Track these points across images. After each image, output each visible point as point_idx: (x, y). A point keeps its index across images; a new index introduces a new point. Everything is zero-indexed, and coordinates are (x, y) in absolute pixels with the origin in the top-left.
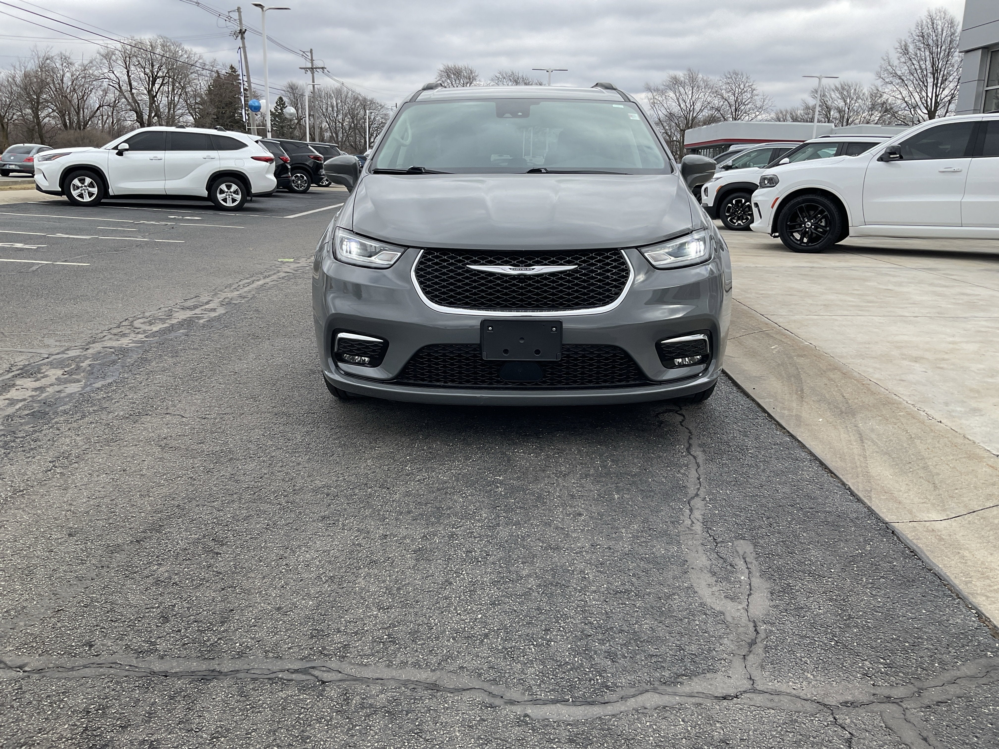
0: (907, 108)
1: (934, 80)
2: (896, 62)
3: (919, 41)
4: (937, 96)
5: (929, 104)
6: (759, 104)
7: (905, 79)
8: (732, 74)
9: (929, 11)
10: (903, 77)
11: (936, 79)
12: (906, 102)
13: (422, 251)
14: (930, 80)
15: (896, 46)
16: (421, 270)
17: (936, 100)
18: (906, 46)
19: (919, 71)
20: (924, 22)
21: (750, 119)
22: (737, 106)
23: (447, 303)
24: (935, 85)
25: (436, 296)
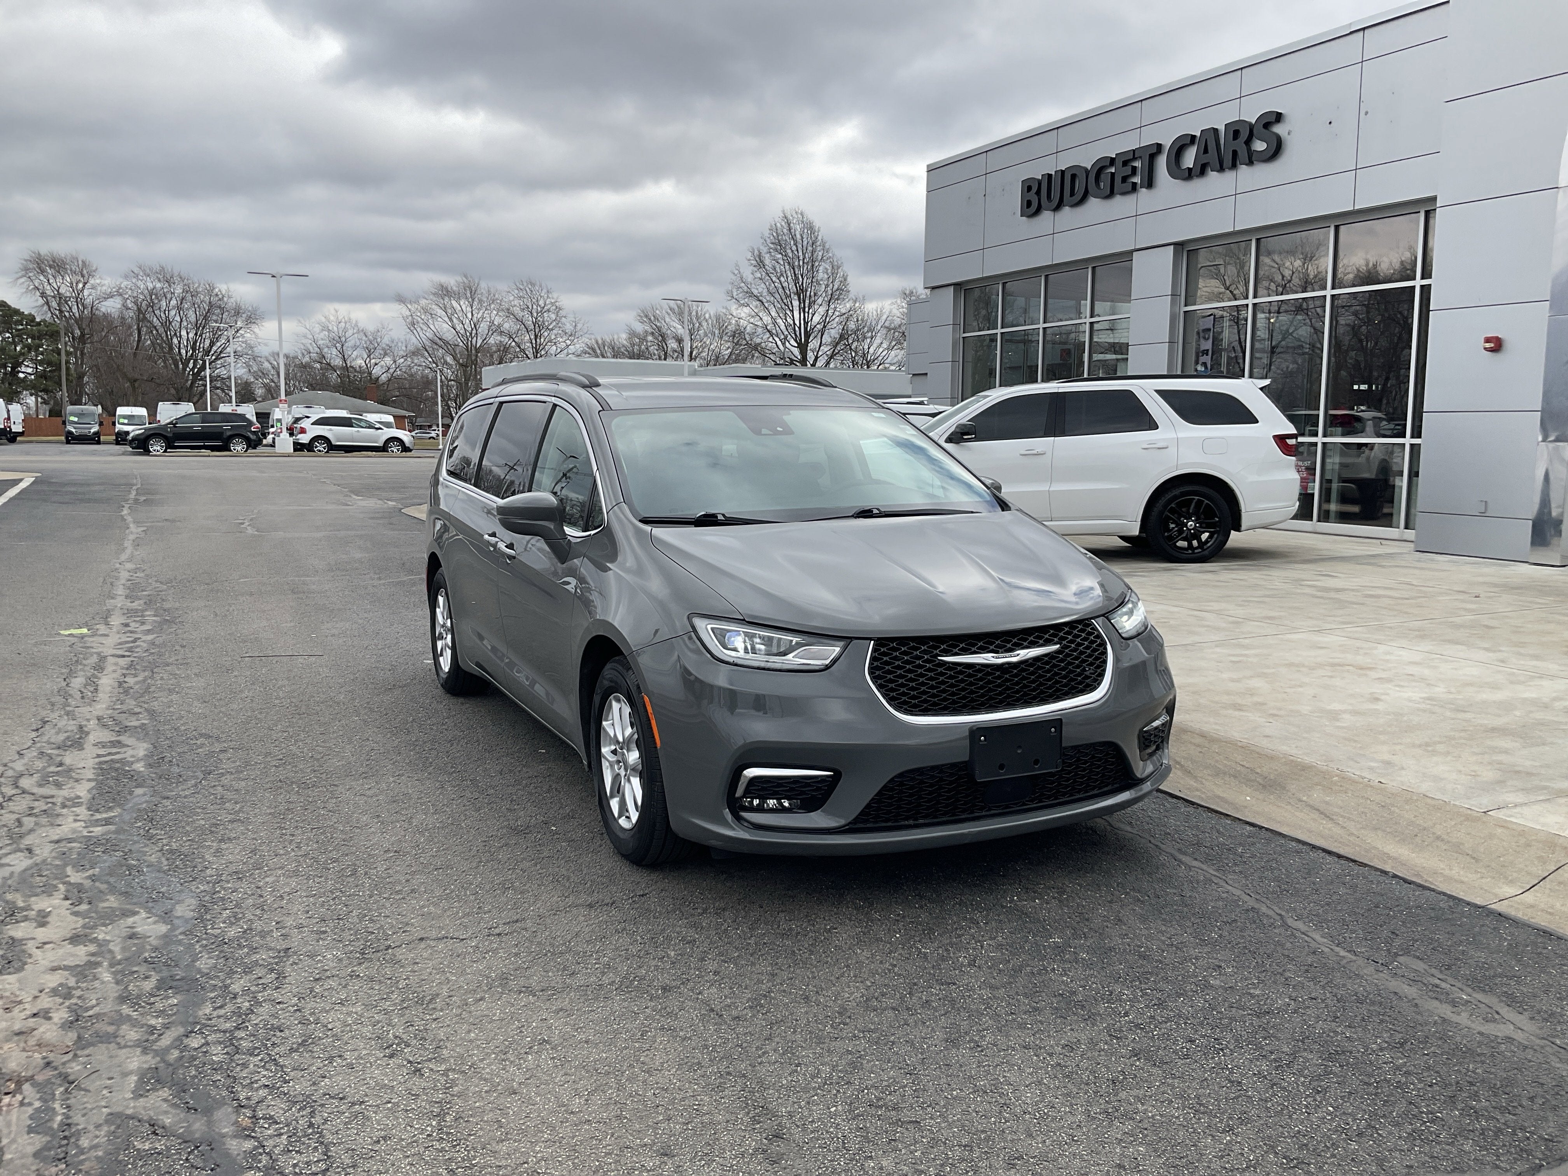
0: (771, 339)
1: (800, 303)
2: (750, 278)
3: (776, 250)
4: (806, 323)
5: (798, 334)
6: (569, 328)
7: (764, 300)
8: (525, 284)
9: (783, 211)
10: (761, 298)
11: (801, 301)
12: (769, 331)
13: (872, 642)
14: (796, 303)
15: (749, 257)
16: (878, 668)
17: (806, 329)
18: (760, 256)
19: (780, 290)
20: (778, 225)
21: (559, 350)
22: (537, 330)
23: (920, 711)
24: (802, 309)
25: (905, 703)
